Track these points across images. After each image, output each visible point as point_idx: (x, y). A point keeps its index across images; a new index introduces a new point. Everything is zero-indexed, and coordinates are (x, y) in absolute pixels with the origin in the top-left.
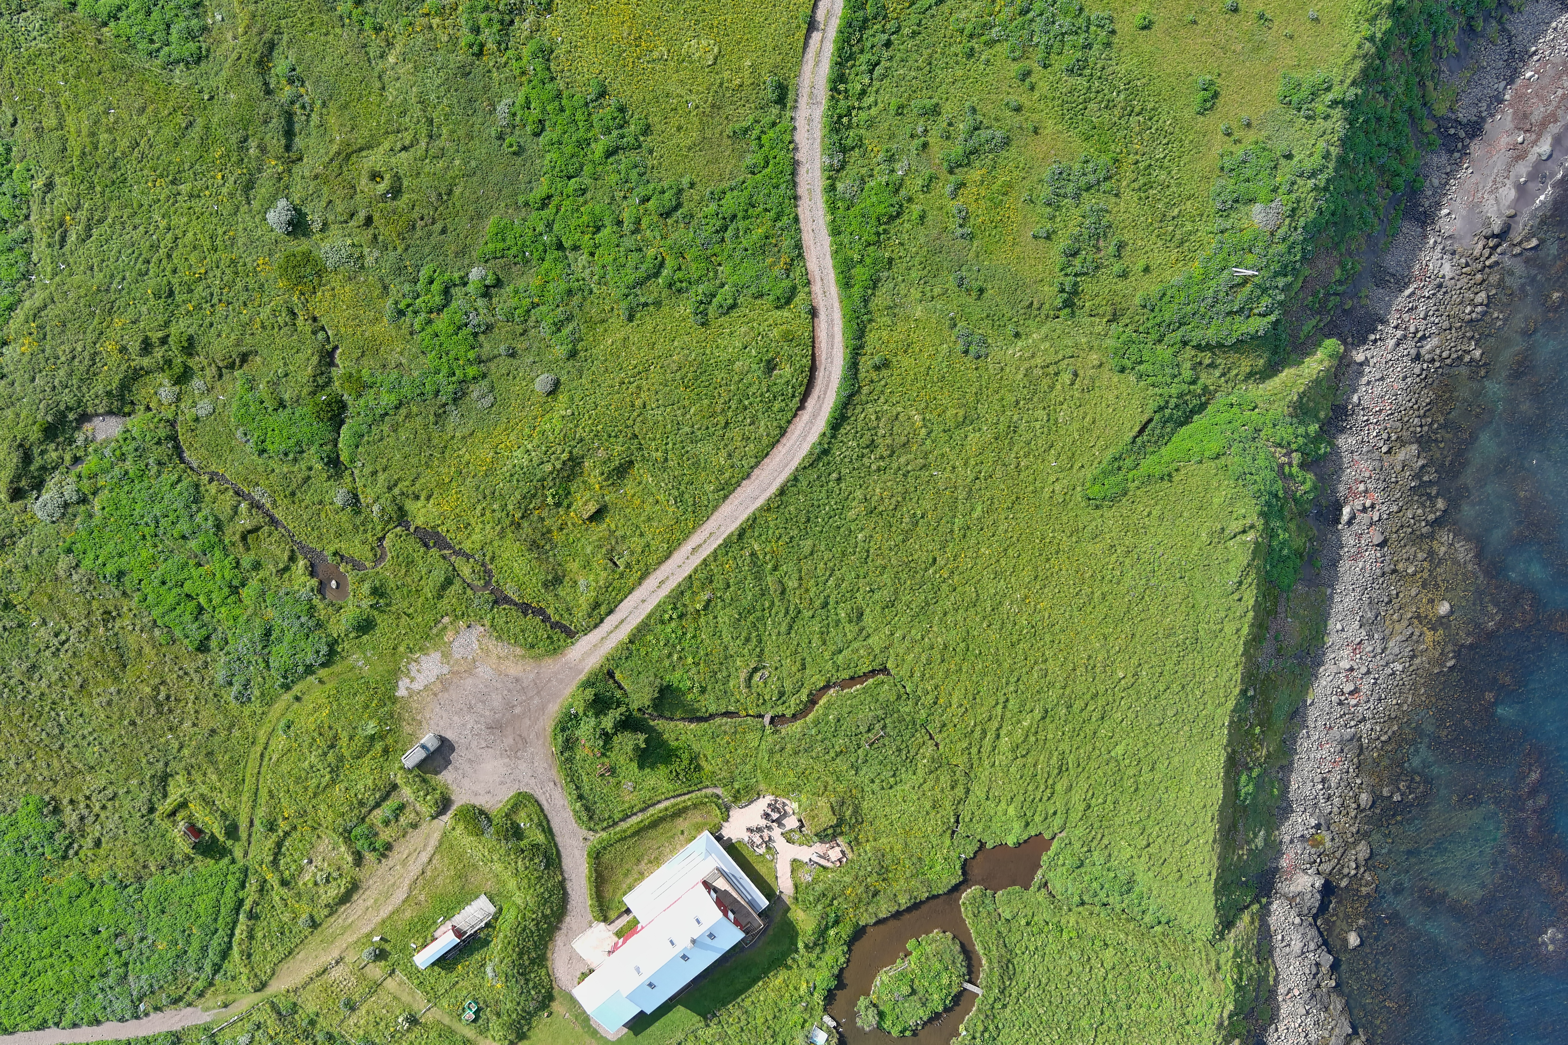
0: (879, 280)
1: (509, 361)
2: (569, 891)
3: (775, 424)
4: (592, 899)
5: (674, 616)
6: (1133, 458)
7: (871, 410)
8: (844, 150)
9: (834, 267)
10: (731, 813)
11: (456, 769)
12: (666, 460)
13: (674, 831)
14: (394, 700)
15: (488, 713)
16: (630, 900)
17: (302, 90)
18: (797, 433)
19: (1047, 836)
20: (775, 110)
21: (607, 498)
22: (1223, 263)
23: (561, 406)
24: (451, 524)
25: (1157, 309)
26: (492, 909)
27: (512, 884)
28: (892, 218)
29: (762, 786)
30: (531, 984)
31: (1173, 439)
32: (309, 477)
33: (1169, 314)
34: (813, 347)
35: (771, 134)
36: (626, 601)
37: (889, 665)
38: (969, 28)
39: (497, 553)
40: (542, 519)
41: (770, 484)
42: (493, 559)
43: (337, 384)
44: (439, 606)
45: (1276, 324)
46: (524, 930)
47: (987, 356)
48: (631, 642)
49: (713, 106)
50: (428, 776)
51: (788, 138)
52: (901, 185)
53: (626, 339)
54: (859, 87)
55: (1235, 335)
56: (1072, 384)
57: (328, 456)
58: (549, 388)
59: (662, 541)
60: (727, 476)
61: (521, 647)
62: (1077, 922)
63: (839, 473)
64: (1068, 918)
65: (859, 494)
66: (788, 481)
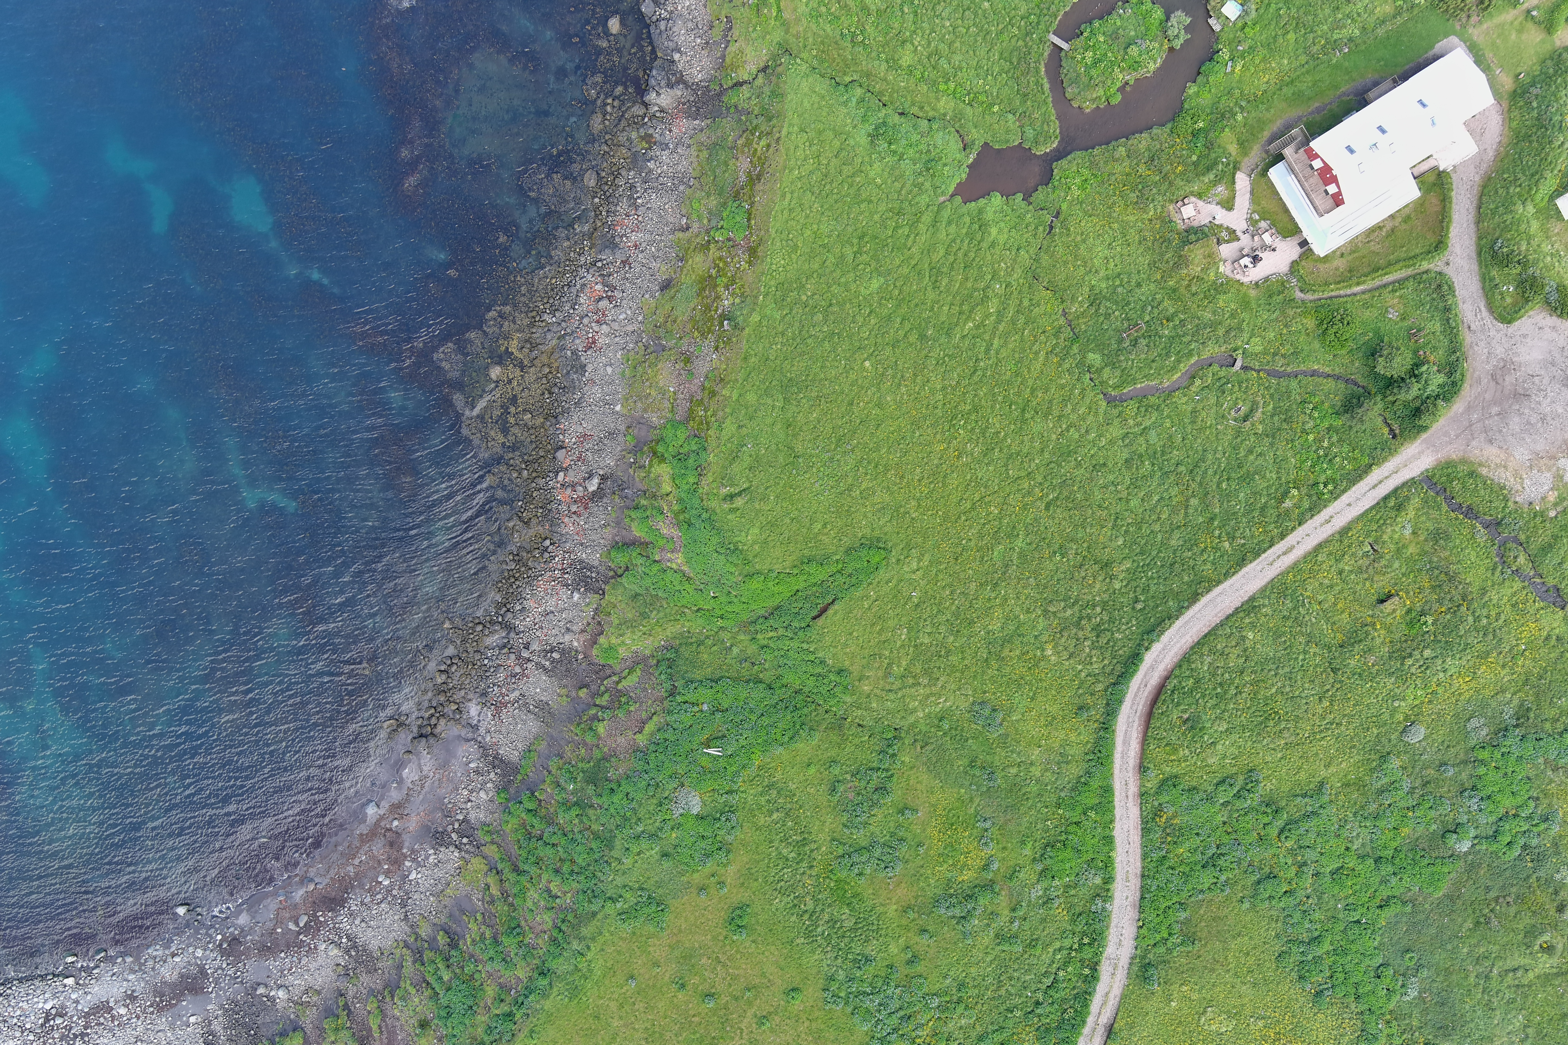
0: (1073, 790)
1: (1446, 760)
2: (1472, 210)
3: (1193, 666)
4: (1450, 197)
6: (836, 584)
7: (1095, 666)
8: (1090, 914)
9: (1114, 807)
10: (1289, 269)
12: (1307, 644)
13: (1350, 258)
15: (1526, 411)
16: (1414, 192)
18: (1172, 653)
19: (959, 199)
20: (1152, 958)
21: (1371, 612)
22: (732, 761)
23: (1403, 709)
24: (1531, 608)
25: (799, 725)
26: (1560, 204)
27: (1534, 228)
28: (1052, 846)
29: (1253, 293)
30: (1534, 113)
33: (786, 719)
34: (1146, 735)
35: (1158, 937)
36: (1367, 507)
37: (1105, 404)
38: (960, 1009)
39: (1489, 574)
40: (1439, 602)
41: (1206, 605)
42: (1495, 568)
44: (1557, 529)
47: (973, 704)
48: (1369, 466)
49: (1212, 969)
51: (1144, 931)
52: (1040, 874)
53: (1328, 765)
54: (1069, 970)
55: (719, 687)
56: (890, 665)
58: (1413, 729)
59: (1322, 563)
60: (1247, 621)
61: (1481, 476)
62: (938, 99)
63: (1133, 608)
64: (945, 105)
65: (1117, 586)
66: (1188, 608)
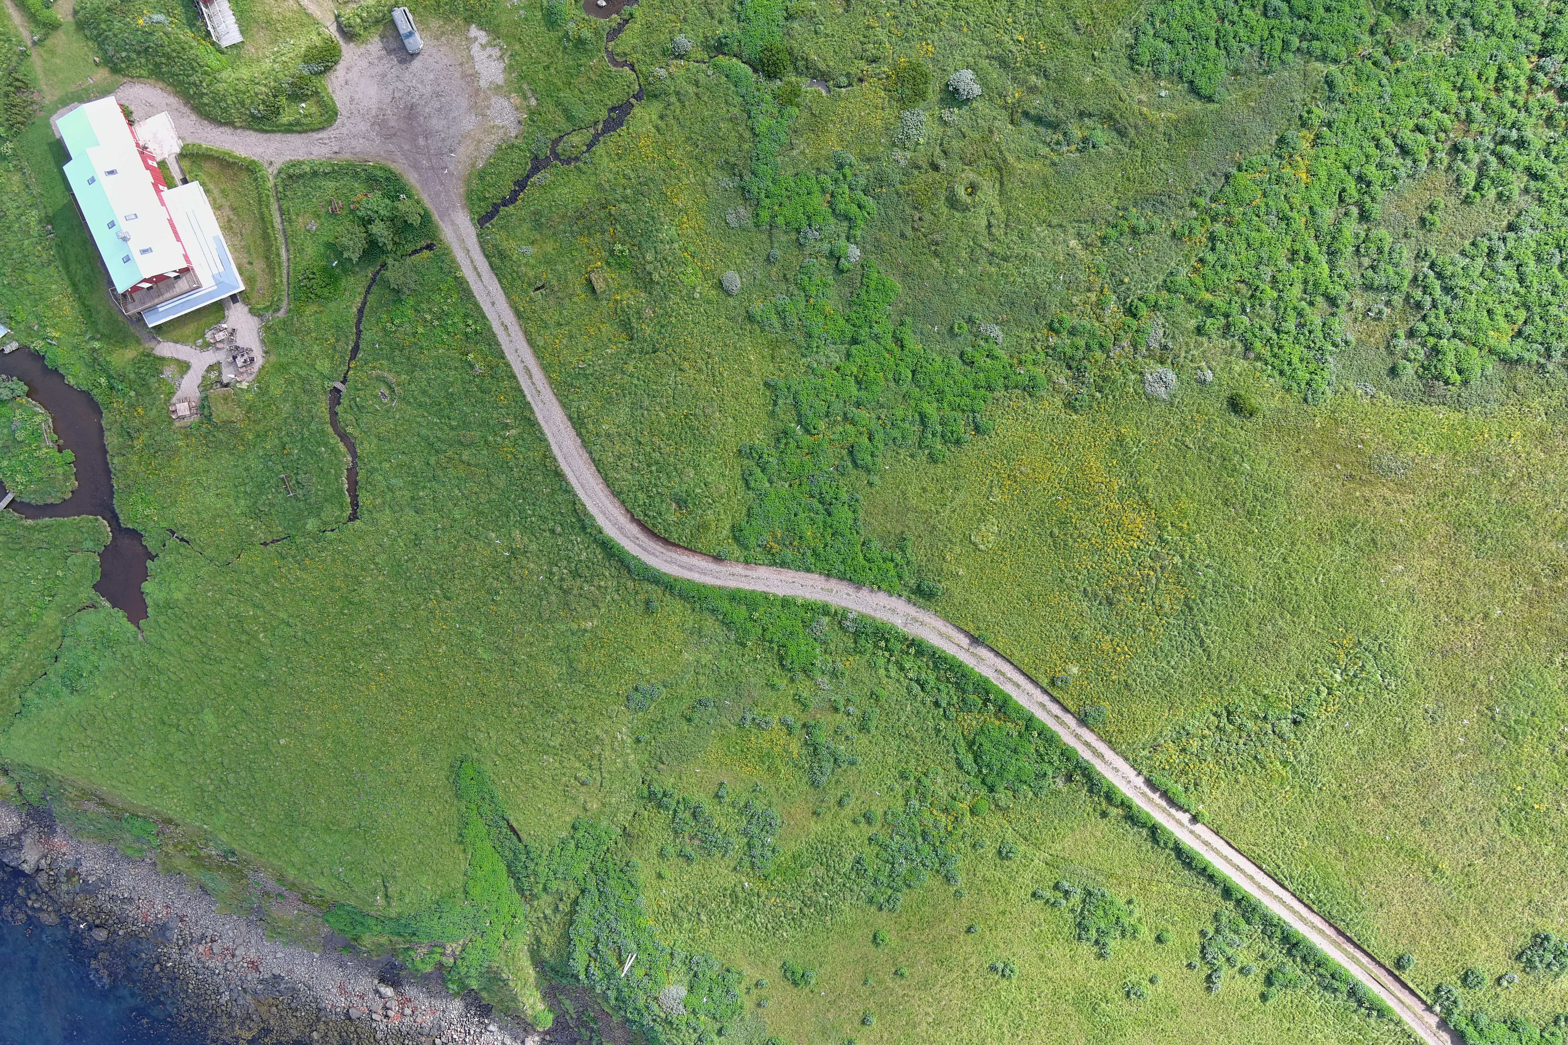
0: (729, 629)
1: (765, 254)
2: (222, 129)
3: (625, 489)
4: (207, 149)
5: (468, 330)
6: (489, 813)
7: (610, 583)
8: (857, 635)
9: (753, 591)
10: (256, 318)
11: (380, 58)
12: (623, 373)
13: (255, 255)
14: (468, 21)
15: (427, 110)
16: (194, 187)
17: (1073, 148)
18: (610, 507)
19: (142, 623)
20: (912, 582)
21: (605, 302)
22: (643, 947)
23: (704, 289)
24: (625, 141)
25: (621, 875)
26: (225, 43)
27: (244, 73)
28: (781, 659)
29: (273, 358)
30: (134, 56)
31: (497, 855)
32: (713, 18)
33: (613, 886)
34: (686, 549)
35: (892, 572)
36: (499, 286)
37: (358, 523)
38: (926, 781)
39: (584, 177)
40: (603, 232)
41: (569, 465)
42: (579, 170)
43: (794, 79)
44: (549, 100)
45: (576, 977)
46: (193, 68)
47: (627, 707)
48: (456, 278)
49: (934, 527)
50: (381, 28)
51: (883, 586)
52: (808, 676)
53: (749, 373)
54: (907, 666)
55: (576, 939)
56: (576, 778)
57: (726, 44)
58: (725, 284)
59: (545, 343)
60: (590, 427)
61: (484, 167)
62: (44, 626)
63: (560, 535)
64: (51, 618)
65: (533, 547)
66: (568, 484)
